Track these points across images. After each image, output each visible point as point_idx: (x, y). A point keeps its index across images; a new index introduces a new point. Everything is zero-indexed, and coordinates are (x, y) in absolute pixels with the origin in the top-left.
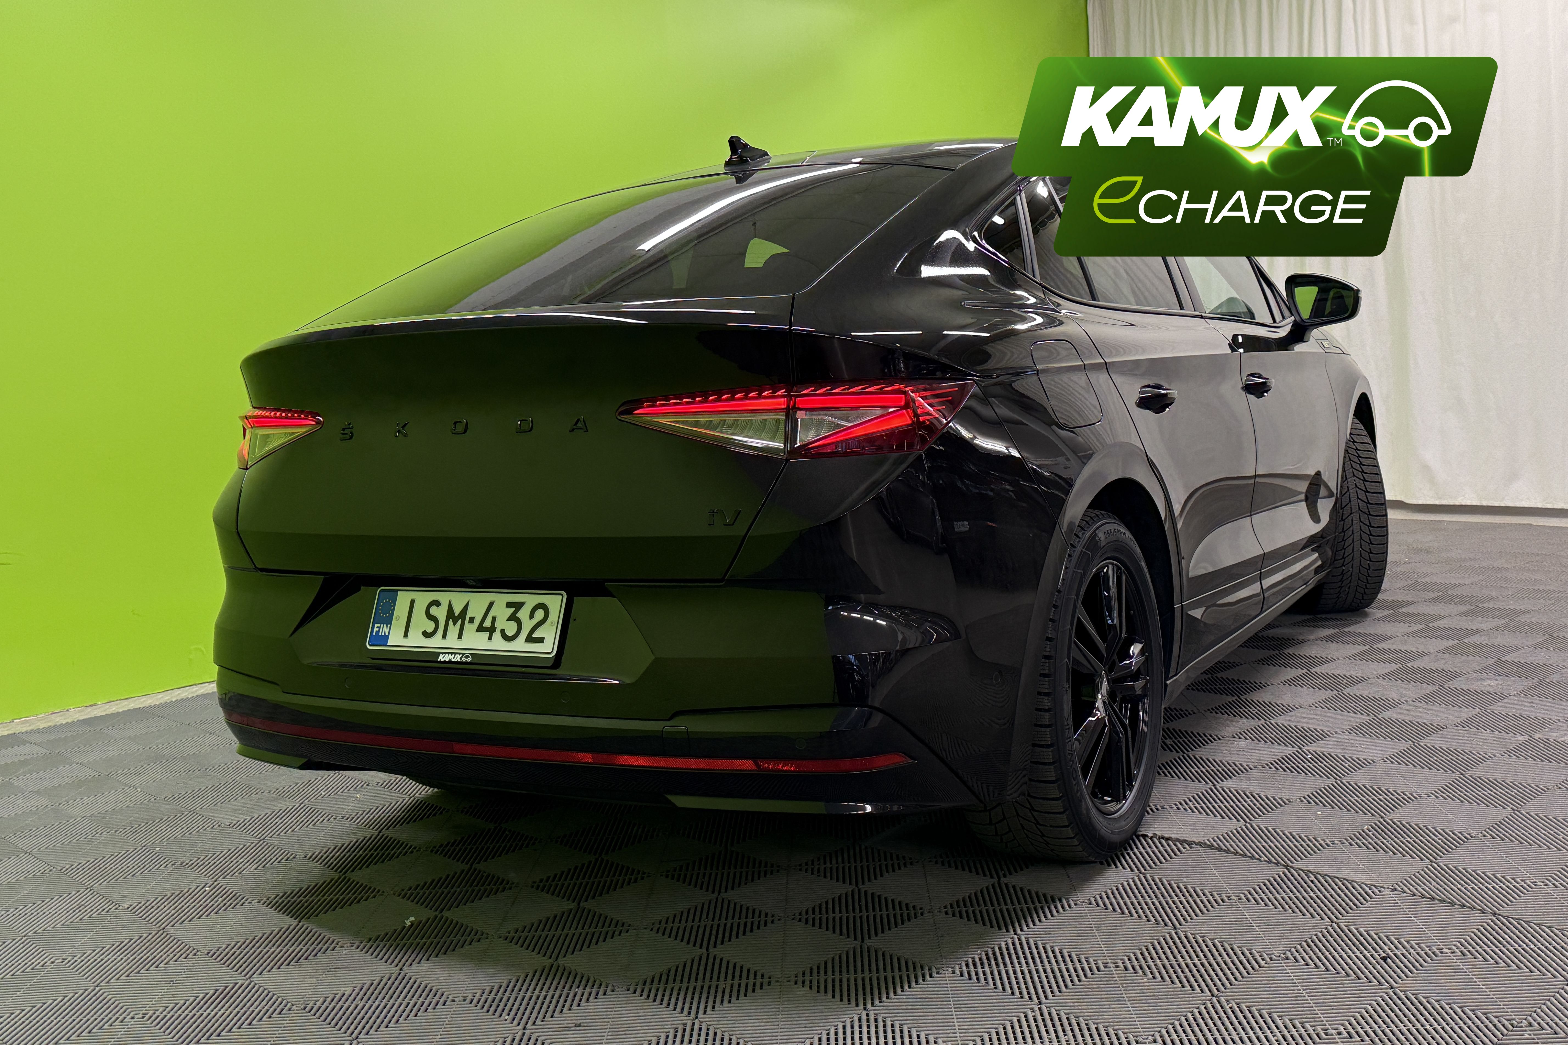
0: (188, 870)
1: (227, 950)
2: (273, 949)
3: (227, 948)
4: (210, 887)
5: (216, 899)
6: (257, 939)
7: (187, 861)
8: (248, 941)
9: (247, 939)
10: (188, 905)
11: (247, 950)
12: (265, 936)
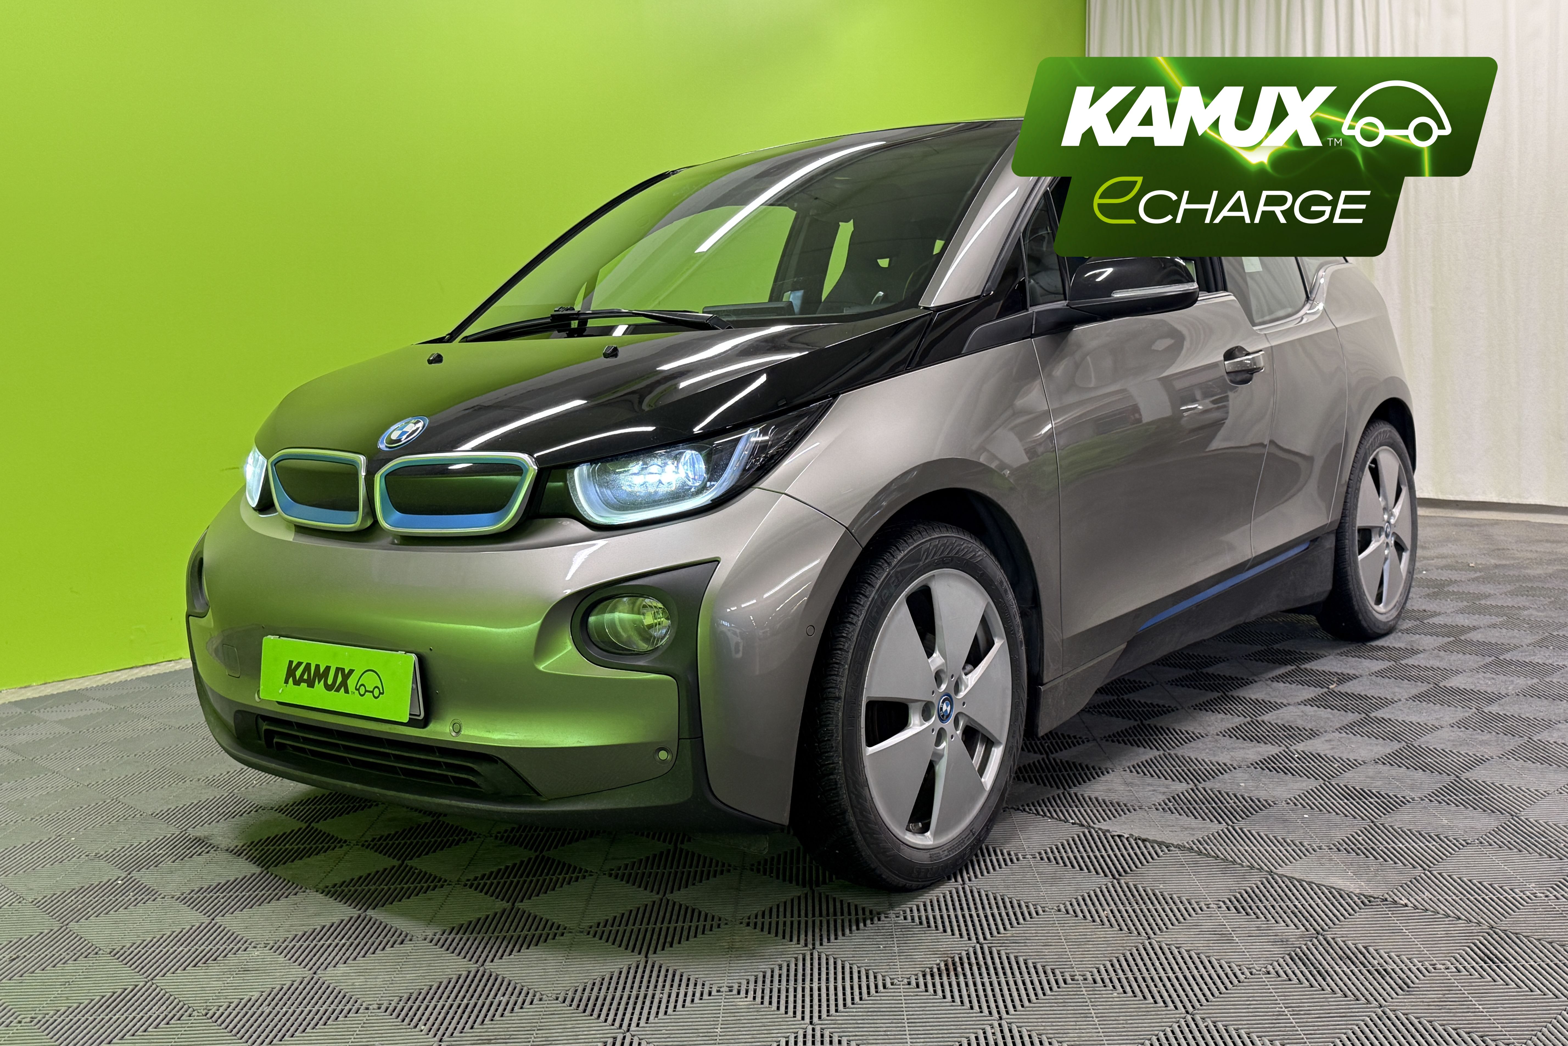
0: (102, 862)
1: (131, 949)
2: (181, 949)
3: (131, 947)
4: (122, 880)
5: (127, 894)
6: (165, 937)
7: (102, 853)
8: (155, 940)
9: (154, 938)
10: (96, 899)
11: (153, 949)
12: (175, 934)
